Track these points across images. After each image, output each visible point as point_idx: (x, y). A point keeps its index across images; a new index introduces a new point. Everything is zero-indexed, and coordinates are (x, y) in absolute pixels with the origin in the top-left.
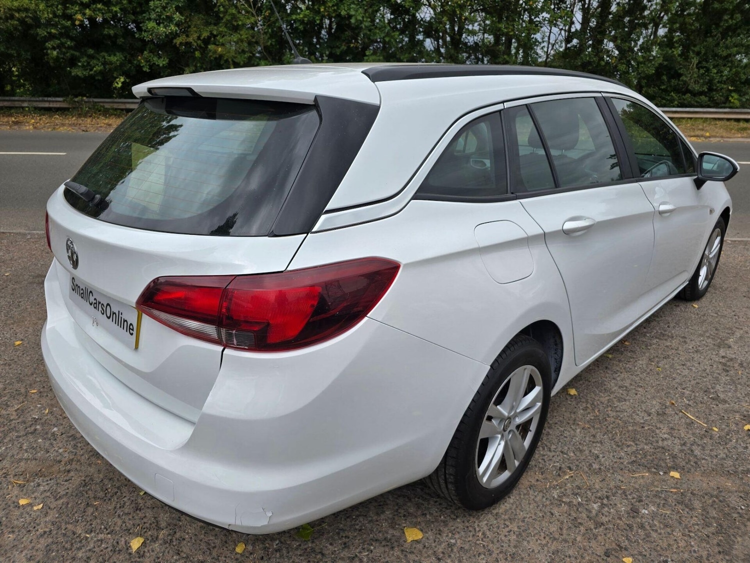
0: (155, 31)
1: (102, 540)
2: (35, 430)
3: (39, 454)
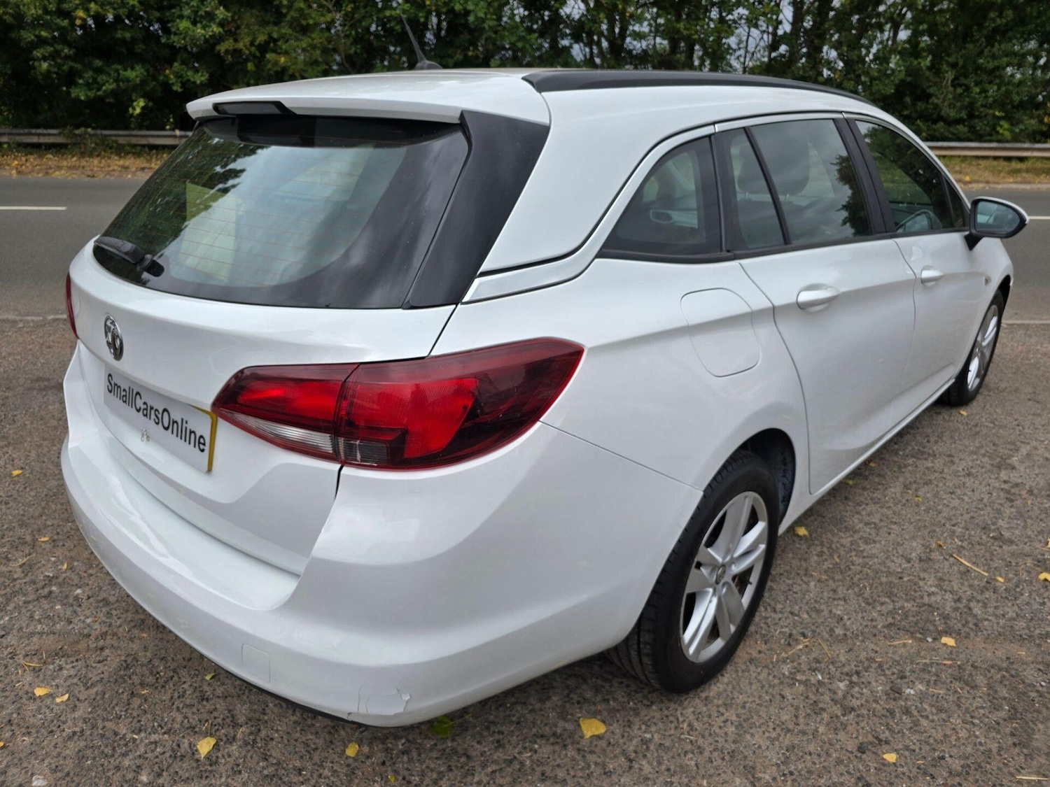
0: (190, 33)
1: (156, 743)
2: (51, 592)
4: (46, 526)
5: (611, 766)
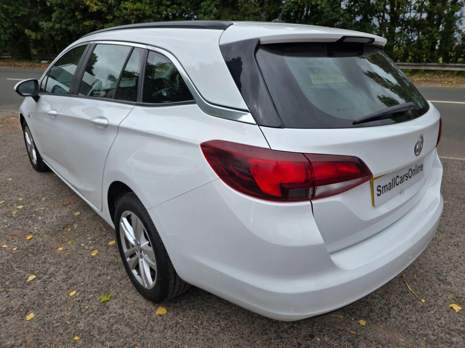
1: (19, 273)
2: (32, 216)
3: (25, 228)
4: (48, 194)
5: (155, 328)
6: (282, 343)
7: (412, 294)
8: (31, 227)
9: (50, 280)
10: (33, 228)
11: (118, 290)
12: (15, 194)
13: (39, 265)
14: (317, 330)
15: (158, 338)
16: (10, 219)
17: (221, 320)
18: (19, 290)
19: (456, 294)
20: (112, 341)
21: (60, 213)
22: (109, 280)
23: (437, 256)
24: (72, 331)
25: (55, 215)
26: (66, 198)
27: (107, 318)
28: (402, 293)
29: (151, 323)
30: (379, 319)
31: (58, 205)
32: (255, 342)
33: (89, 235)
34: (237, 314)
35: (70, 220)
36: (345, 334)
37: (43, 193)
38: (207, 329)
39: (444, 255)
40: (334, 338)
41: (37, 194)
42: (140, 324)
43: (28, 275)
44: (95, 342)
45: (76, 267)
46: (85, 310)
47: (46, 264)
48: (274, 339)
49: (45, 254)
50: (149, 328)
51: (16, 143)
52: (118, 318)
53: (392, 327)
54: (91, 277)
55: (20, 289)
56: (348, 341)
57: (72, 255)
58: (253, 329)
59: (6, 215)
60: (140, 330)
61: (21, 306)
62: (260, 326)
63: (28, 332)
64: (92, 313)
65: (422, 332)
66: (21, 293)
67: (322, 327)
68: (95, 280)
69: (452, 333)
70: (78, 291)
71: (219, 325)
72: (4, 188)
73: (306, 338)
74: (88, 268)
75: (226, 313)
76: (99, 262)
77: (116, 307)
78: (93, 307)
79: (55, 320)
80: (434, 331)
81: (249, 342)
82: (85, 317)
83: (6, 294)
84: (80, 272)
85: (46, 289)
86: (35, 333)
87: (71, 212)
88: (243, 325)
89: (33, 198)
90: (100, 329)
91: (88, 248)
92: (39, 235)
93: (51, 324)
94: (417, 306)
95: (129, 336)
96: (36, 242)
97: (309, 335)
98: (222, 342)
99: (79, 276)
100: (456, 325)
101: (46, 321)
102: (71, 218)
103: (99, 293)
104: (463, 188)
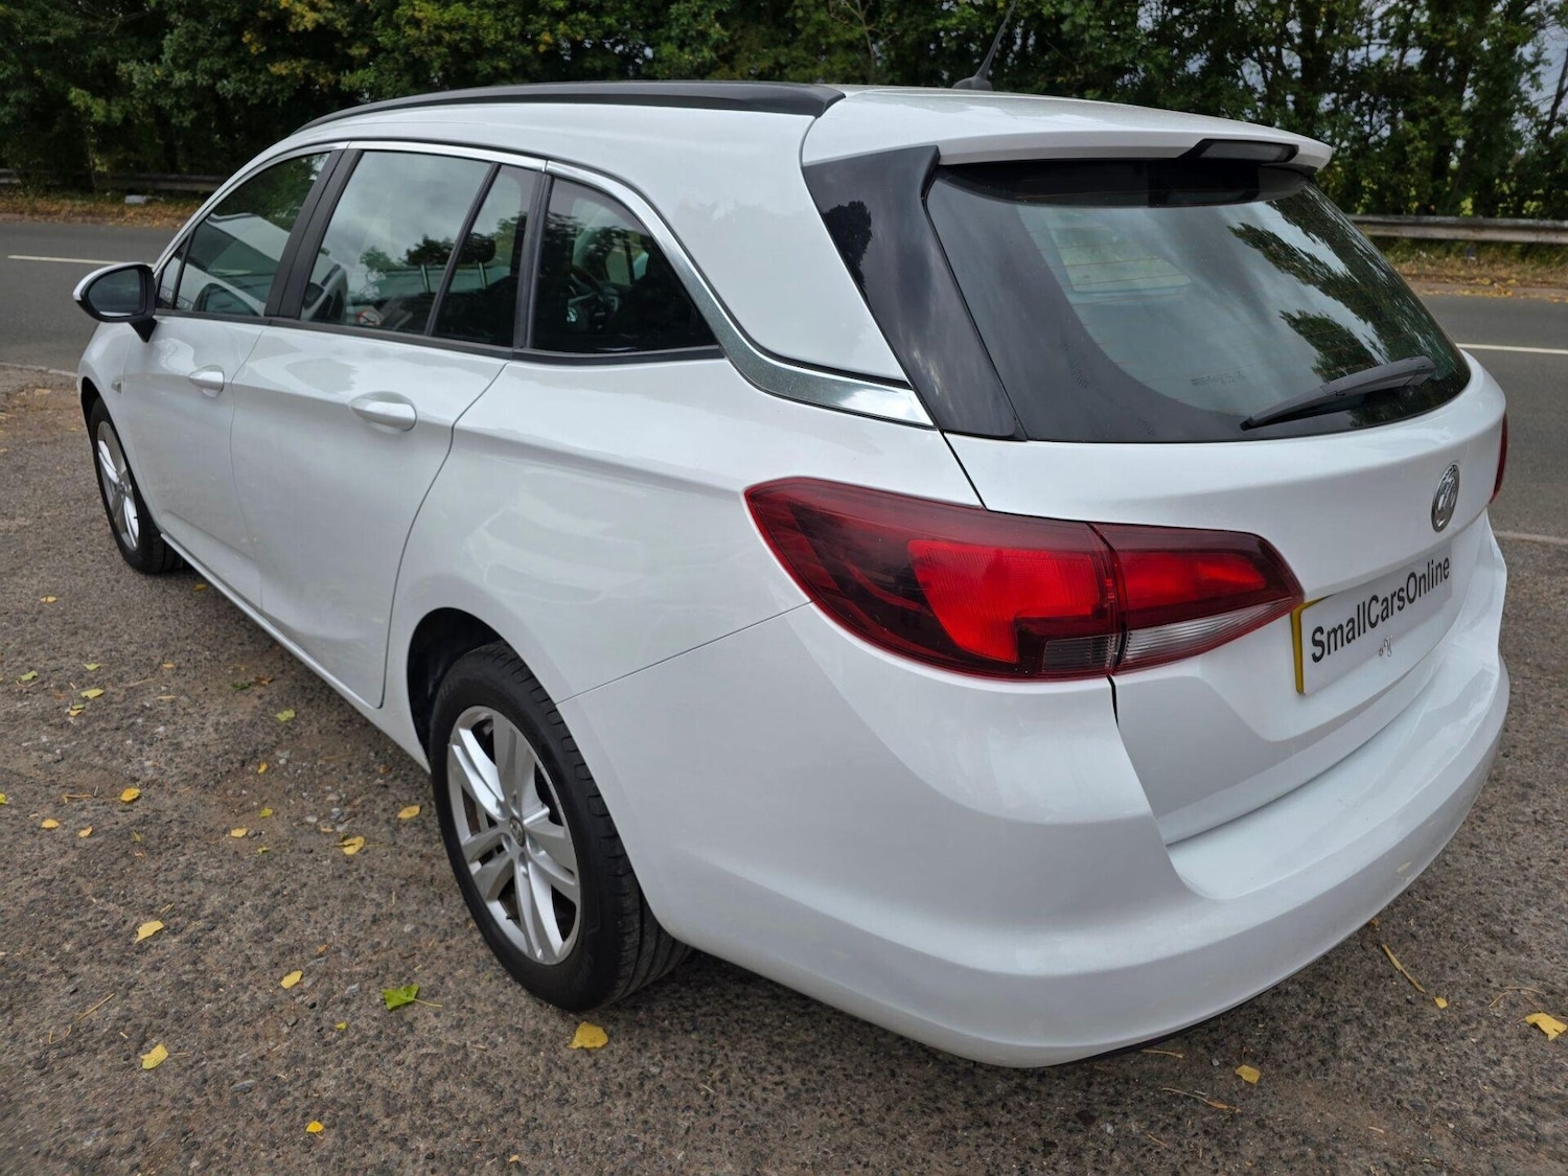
1: (105, 913)
3: (115, 763)
4: (182, 650)
5: (574, 1094)
6: (990, 1141)
7: (1405, 983)
8: (134, 761)
9: (213, 935)
10: (141, 763)
11: (441, 967)
12: (71, 650)
13: (169, 888)
14: (1103, 1098)
15: (585, 1126)
16: (59, 733)
17: (787, 1067)
18: (108, 969)
19: (1545, 980)
20: (432, 1137)
21: (228, 713)
22: (410, 935)
23: (1480, 858)
24: (298, 1103)
25: (212, 719)
26: (241, 661)
27: (410, 1060)
28: (1372, 979)
29: (558, 1075)
30: (1302, 1062)
31: (220, 687)
32: (903, 1137)
33: (329, 788)
34: (839, 1047)
35: (261, 736)
36: (1194, 1112)
37: (164, 645)
38: (742, 1095)
39: (1502, 853)
40: (1161, 1124)
41: (147, 648)
42: (523, 1080)
43: (136, 919)
44: (376, 1139)
45: (294, 891)
46: (334, 1035)
47: (194, 883)
48: (965, 1128)
49: (186, 851)
50: (552, 1092)
51: (59, 476)
52: (448, 1059)
53: (1344, 1087)
54: (346, 927)
55: (112, 965)
56: (1206, 1132)
57: (278, 852)
58: (895, 1096)
59: (45, 720)
60: (522, 1100)
61: (121, 1023)
62: (915, 1085)
63: (152, 1107)
64: (359, 1045)
65: (1441, 1104)
66: (116, 978)
67: (1118, 1087)
68: (361, 934)
69: (1539, 1107)
70: (308, 973)
71: (782, 1083)
72: (30, 629)
73: (1070, 1124)
74: (336, 897)
75: (804, 1044)
76: (372, 877)
77: (439, 1025)
78: (362, 1023)
79: (237, 1068)
80: (1480, 1100)
81: (884, 1139)
82: (338, 1057)
83: (68, 983)
84: (310, 909)
85: (201, 967)
86: (174, 1113)
87: (265, 710)
88: (860, 1082)
89: (132, 664)
90: (392, 1096)
91: (329, 830)
92: (161, 785)
93: (226, 1082)
94: (1422, 1019)
95: (490, 1120)
96: (155, 811)
97: (1077, 1115)
98: (795, 1138)
99: (308, 922)
100: (1550, 1080)
101: (209, 1072)
102: (267, 729)
103: (378, 979)
104: (1552, 634)
